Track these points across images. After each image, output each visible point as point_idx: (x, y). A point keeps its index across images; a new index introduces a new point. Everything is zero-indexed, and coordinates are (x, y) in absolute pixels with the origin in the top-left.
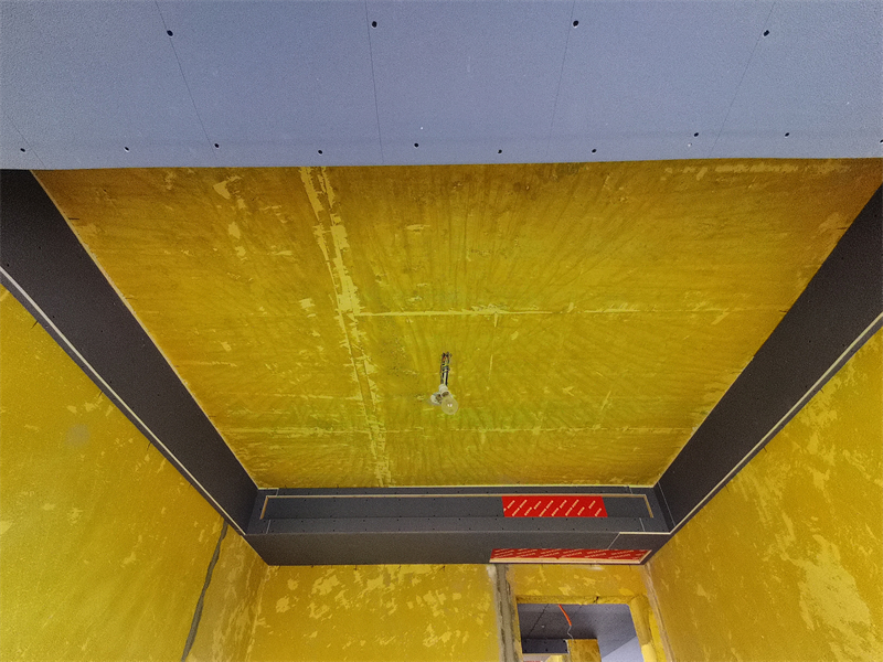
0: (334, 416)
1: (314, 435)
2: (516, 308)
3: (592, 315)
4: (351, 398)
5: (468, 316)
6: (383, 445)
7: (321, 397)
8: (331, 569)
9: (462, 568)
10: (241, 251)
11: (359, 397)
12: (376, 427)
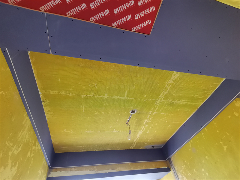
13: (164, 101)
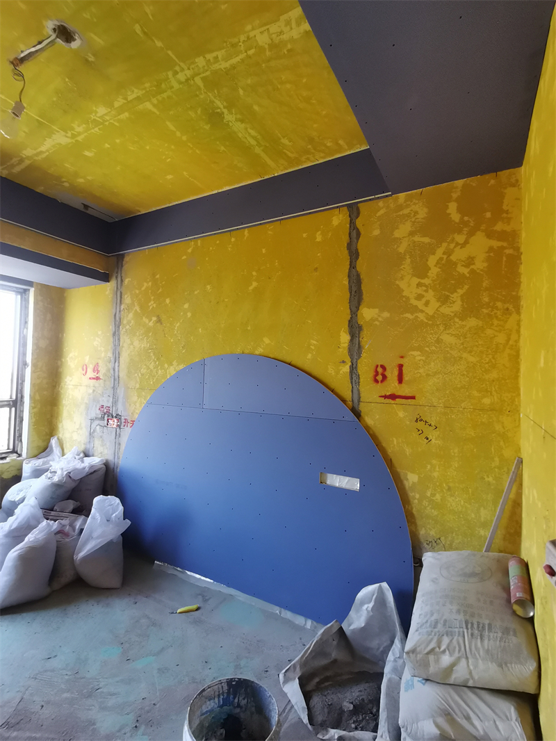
13: (199, 89)
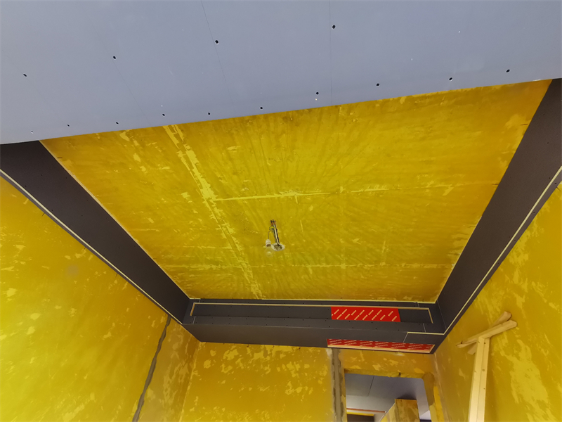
0: (219, 258)
1: (211, 269)
2: (307, 192)
3: (358, 193)
4: (225, 248)
5: (279, 198)
6: (252, 274)
7: (209, 247)
8: (234, 346)
9: (311, 349)
10: (144, 169)
11: (229, 247)
12: (244, 264)
